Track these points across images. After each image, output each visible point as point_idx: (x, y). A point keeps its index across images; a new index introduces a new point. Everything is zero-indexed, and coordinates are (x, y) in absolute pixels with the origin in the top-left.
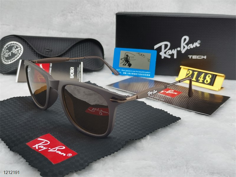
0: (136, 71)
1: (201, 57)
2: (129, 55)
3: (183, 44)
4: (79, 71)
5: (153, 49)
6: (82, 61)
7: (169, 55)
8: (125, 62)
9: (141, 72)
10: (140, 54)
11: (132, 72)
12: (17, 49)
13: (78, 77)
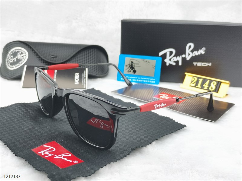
0: (141, 78)
1: (206, 64)
2: (134, 62)
3: (188, 51)
4: (84, 77)
5: (158, 55)
6: (87, 68)
7: (174, 62)
8: (129, 68)
9: (146, 79)
10: (145, 61)
11: (137, 79)
12: (22, 55)
13: (83, 83)
